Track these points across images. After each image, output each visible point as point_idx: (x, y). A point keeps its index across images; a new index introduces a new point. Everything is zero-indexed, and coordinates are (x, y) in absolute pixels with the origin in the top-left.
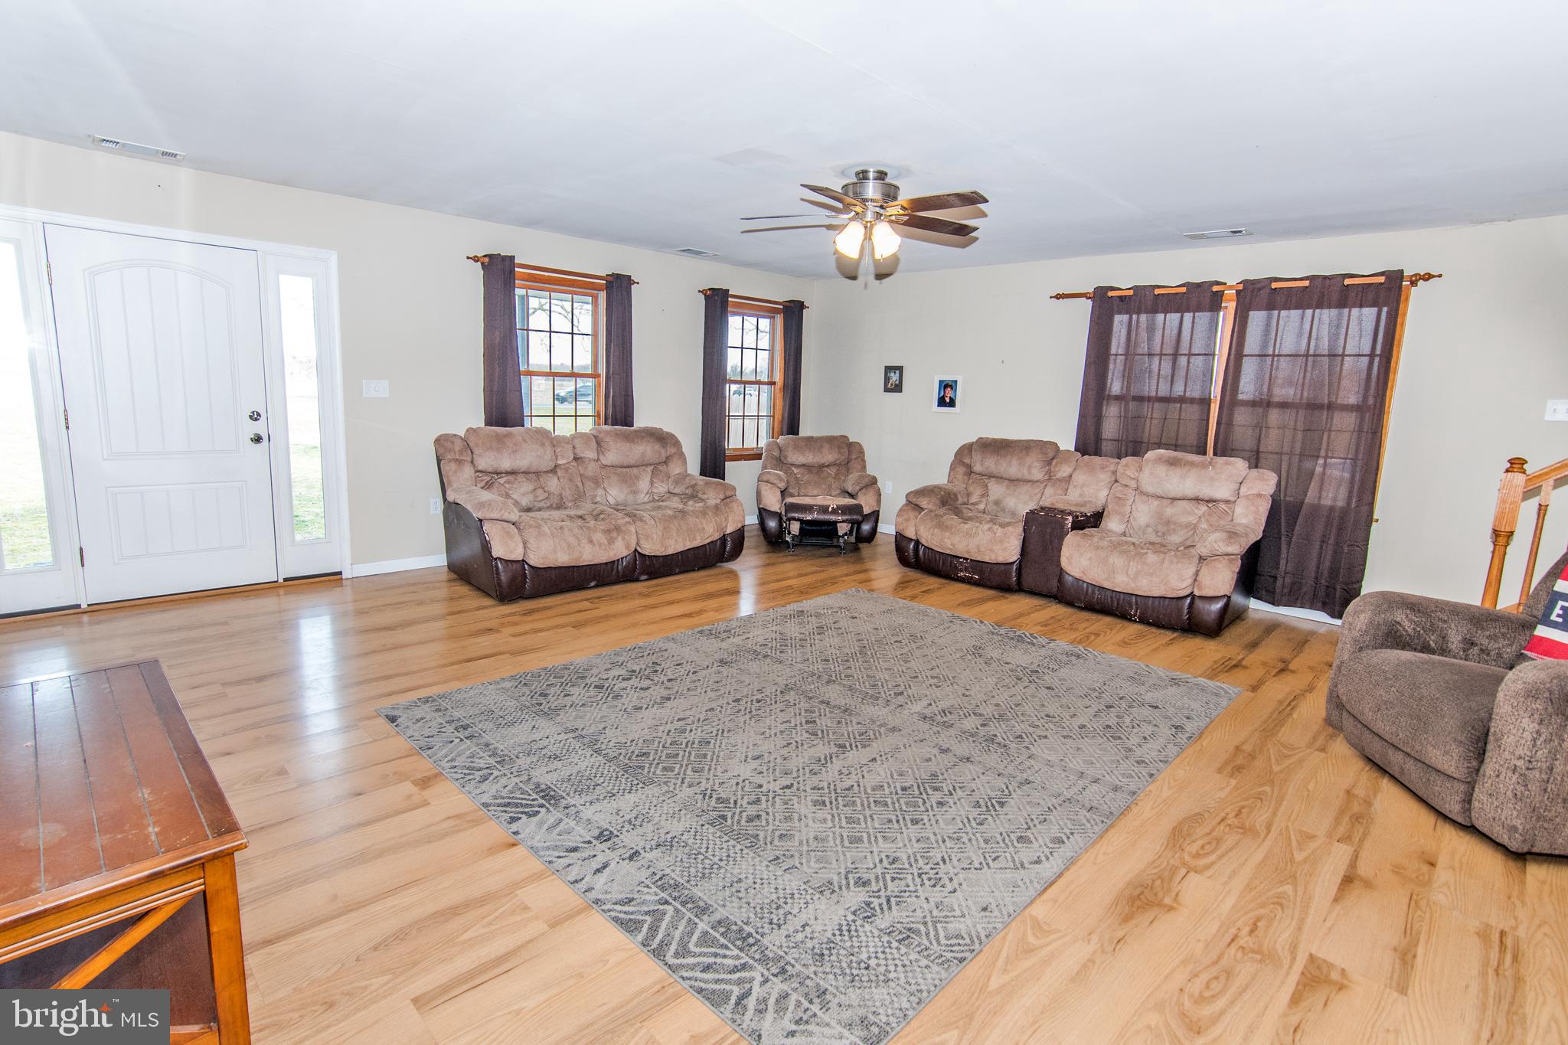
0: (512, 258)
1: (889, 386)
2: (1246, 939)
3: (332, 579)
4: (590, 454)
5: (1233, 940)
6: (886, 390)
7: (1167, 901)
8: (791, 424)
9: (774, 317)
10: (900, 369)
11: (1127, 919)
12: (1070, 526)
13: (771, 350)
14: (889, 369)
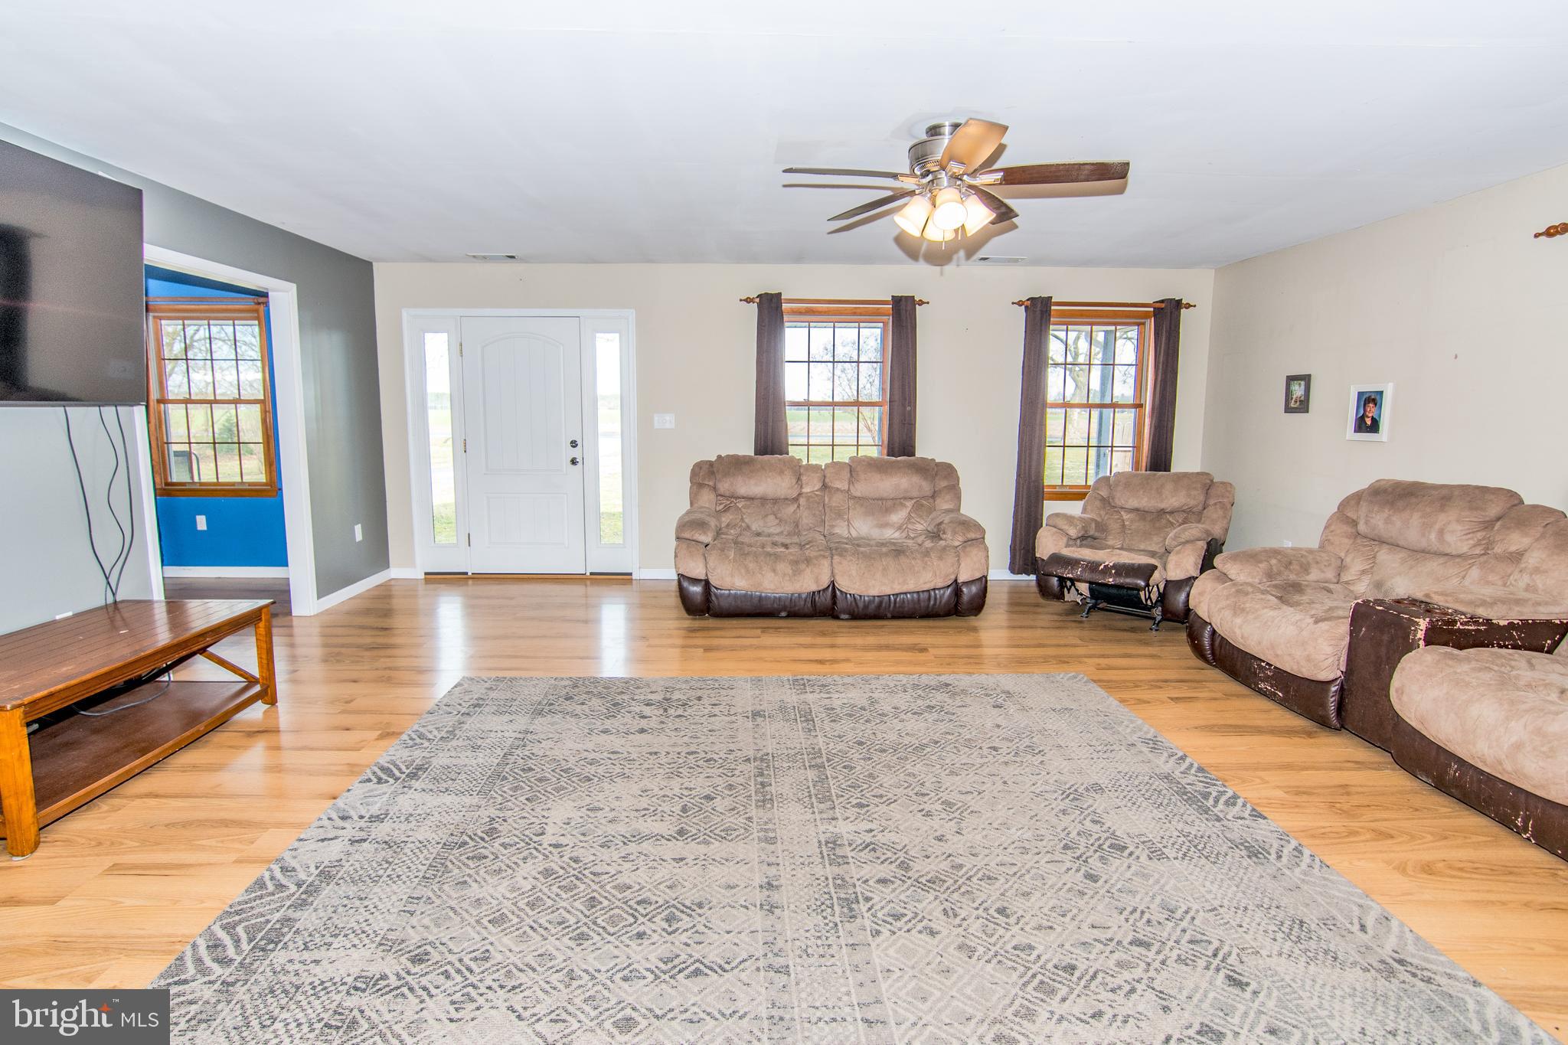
0: (780, 294)
1: (1292, 405)
3: (622, 579)
4: (841, 484)
6: (1288, 410)
8: (1160, 459)
9: (1144, 324)
10: (1306, 379)
12: (1420, 635)
13: (1140, 365)
14: (1291, 379)
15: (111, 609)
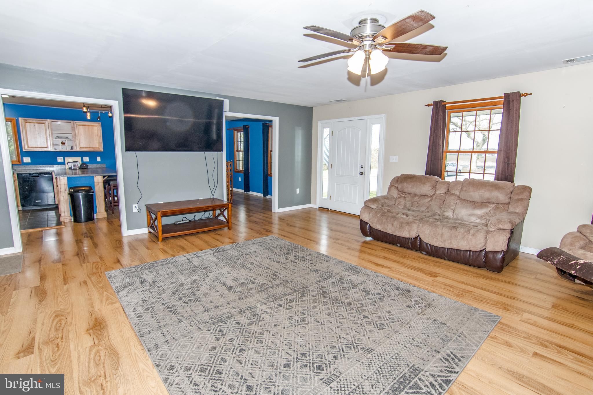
2: (58, 341)
5: (62, 338)
7: (91, 331)
11: (96, 319)
15: (212, 200)
